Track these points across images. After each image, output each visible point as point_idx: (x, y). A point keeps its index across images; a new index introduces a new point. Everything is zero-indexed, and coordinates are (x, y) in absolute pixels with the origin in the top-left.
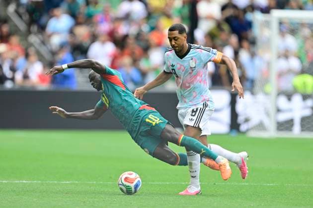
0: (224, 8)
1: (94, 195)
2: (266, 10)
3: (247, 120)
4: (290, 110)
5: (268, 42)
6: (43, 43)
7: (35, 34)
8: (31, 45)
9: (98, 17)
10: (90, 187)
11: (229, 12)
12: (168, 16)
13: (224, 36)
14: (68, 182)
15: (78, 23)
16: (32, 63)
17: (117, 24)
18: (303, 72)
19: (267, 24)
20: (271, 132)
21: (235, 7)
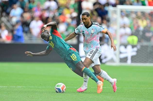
0: (94, 4)
1: (33, 93)
2: (114, 5)
3: (105, 58)
4: (126, 53)
5: (116, 20)
6: (8, 21)
7: (5, 17)
8: (3, 22)
9: (35, 9)
10: (31, 89)
11: (97, 6)
12: (68, 8)
13: (94, 18)
14: (20, 87)
15: (25, 12)
16: (3, 30)
17: (43, 12)
18: (132, 34)
19: (115, 12)
20: (117, 63)
21: (100, 4)
